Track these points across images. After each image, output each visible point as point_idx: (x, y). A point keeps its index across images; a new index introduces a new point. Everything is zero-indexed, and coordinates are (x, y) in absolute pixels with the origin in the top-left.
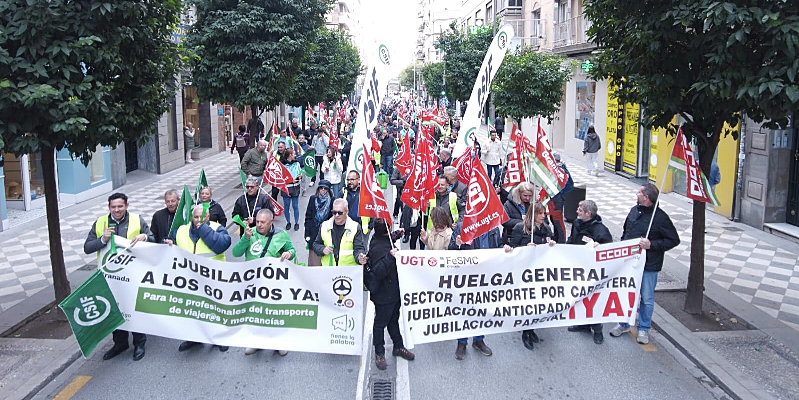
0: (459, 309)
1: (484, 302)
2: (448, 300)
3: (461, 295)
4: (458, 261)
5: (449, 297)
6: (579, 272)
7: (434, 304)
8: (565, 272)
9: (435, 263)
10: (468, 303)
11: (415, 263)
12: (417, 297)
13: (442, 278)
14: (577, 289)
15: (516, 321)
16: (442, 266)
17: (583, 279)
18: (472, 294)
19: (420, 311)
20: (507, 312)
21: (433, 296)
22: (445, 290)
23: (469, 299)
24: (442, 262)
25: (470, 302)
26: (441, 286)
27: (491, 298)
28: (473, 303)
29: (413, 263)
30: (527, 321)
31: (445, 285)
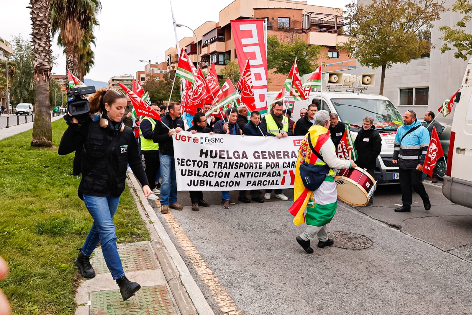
0: (213, 173)
1: (229, 168)
2: (205, 166)
3: (214, 162)
4: (211, 140)
5: (206, 164)
6: (286, 153)
7: (196, 168)
8: (279, 153)
9: (197, 141)
10: (218, 168)
11: (184, 140)
12: (185, 161)
13: (202, 150)
14: (286, 164)
15: (248, 181)
16: (202, 143)
17: (288, 157)
18: (221, 163)
19: (186, 170)
20: (243, 175)
21: (196, 163)
22: (203, 159)
23: (219, 166)
24: (202, 141)
25: (220, 167)
26: (201, 156)
27: (234, 166)
28: (221, 168)
29: (183, 140)
30: (255, 182)
31: (204, 155)
